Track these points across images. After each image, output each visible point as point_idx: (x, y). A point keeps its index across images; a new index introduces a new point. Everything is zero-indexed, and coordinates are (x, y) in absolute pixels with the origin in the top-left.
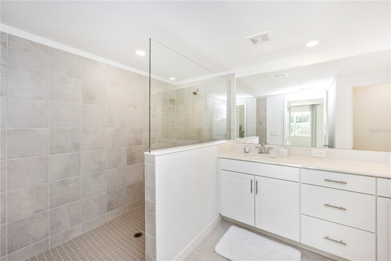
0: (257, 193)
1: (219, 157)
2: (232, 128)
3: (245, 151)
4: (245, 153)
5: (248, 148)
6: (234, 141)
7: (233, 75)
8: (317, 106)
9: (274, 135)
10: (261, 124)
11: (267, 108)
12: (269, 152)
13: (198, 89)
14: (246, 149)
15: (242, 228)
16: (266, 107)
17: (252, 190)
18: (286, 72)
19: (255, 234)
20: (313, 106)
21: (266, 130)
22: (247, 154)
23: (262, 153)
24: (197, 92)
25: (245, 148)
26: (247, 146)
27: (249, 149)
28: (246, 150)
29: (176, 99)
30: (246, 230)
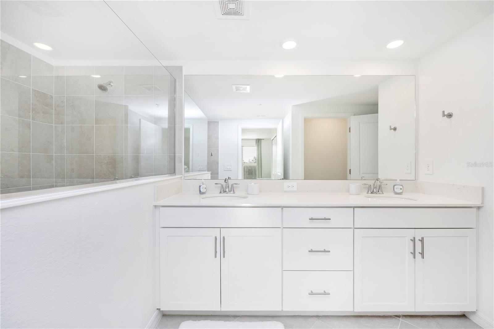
0: (224, 257)
1: (155, 206)
2: (177, 155)
3: (200, 191)
4: (200, 194)
5: (204, 186)
6: (181, 177)
7: (180, 68)
8: (262, 141)
9: (228, 170)
10: (212, 155)
11: (219, 136)
12: (234, 190)
13: (110, 82)
14: (202, 188)
15: (199, 320)
16: (219, 134)
17: (216, 252)
18: (249, 85)
19: (220, 321)
20: (258, 141)
21: (218, 163)
22: (203, 196)
23: (225, 192)
24: (108, 87)
25: (200, 186)
26: (203, 183)
27: (205, 188)
28: (202, 190)
29: (54, 96)
30: (207, 321)
